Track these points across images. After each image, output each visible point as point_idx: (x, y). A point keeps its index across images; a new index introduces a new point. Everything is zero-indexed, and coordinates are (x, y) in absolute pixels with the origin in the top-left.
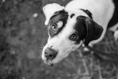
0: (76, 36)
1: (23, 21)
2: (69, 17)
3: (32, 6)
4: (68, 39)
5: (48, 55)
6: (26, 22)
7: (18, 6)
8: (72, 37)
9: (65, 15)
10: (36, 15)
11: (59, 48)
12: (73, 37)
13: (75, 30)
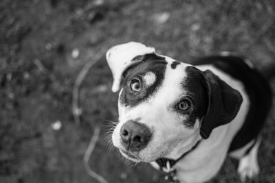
0: (189, 105)
1: (27, 138)
2: (169, 67)
3: (50, 104)
4: (171, 109)
5: (132, 137)
6: (34, 142)
7: (16, 104)
8: (180, 106)
9: (160, 61)
10: (57, 126)
11: (155, 125)
12: (182, 106)
13: (185, 92)
